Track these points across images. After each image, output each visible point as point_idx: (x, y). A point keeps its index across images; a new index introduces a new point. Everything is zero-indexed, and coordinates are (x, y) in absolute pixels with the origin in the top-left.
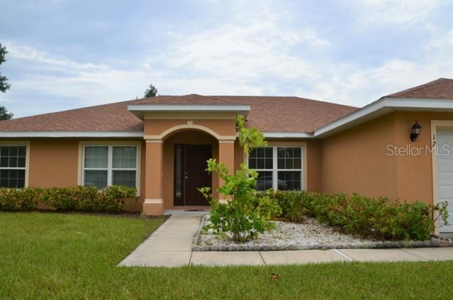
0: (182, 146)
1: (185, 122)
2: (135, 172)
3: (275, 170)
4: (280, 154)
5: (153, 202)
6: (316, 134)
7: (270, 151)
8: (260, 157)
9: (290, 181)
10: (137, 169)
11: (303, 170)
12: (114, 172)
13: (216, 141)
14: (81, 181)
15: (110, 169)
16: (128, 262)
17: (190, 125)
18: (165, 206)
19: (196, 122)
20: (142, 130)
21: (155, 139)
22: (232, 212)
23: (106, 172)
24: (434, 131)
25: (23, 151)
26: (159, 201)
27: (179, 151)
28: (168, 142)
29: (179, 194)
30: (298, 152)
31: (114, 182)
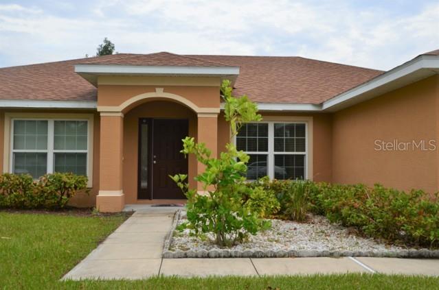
0: (149, 121)
1: (153, 89)
2: (85, 155)
3: (271, 153)
4: (278, 132)
5: (110, 194)
6: (326, 106)
7: (264, 129)
8: (251, 136)
9: (291, 167)
10: (89, 151)
11: (308, 153)
12: (57, 156)
13: (194, 115)
14: (8, 167)
15: (51, 152)
16: (75, 274)
17: (160, 94)
18: (127, 200)
19: (167, 89)
20: (95, 99)
21: (112, 110)
22: (215, 206)
23: (45, 155)
26: (118, 194)
27: (145, 128)
28: (129, 114)
29: (144, 184)
30: (301, 129)
31: (56, 169)
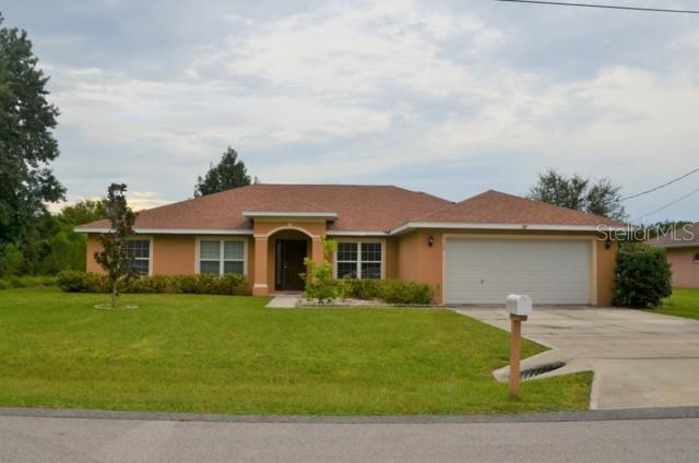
0: (282, 241)
1: (285, 224)
2: (242, 263)
3: (359, 262)
4: (364, 247)
5: (261, 286)
6: (393, 232)
7: (355, 246)
8: (346, 249)
9: (371, 270)
10: (245, 260)
11: (383, 262)
12: (226, 263)
13: (311, 239)
14: (197, 270)
15: (222, 261)
17: (290, 227)
18: (270, 291)
19: (294, 224)
20: (252, 228)
21: (262, 237)
23: (218, 263)
24: (444, 241)
25: (147, 244)
26: (265, 286)
27: (279, 245)
28: (270, 238)
29: (279, 282)
30: (379, 246)
31: (225, 271)
